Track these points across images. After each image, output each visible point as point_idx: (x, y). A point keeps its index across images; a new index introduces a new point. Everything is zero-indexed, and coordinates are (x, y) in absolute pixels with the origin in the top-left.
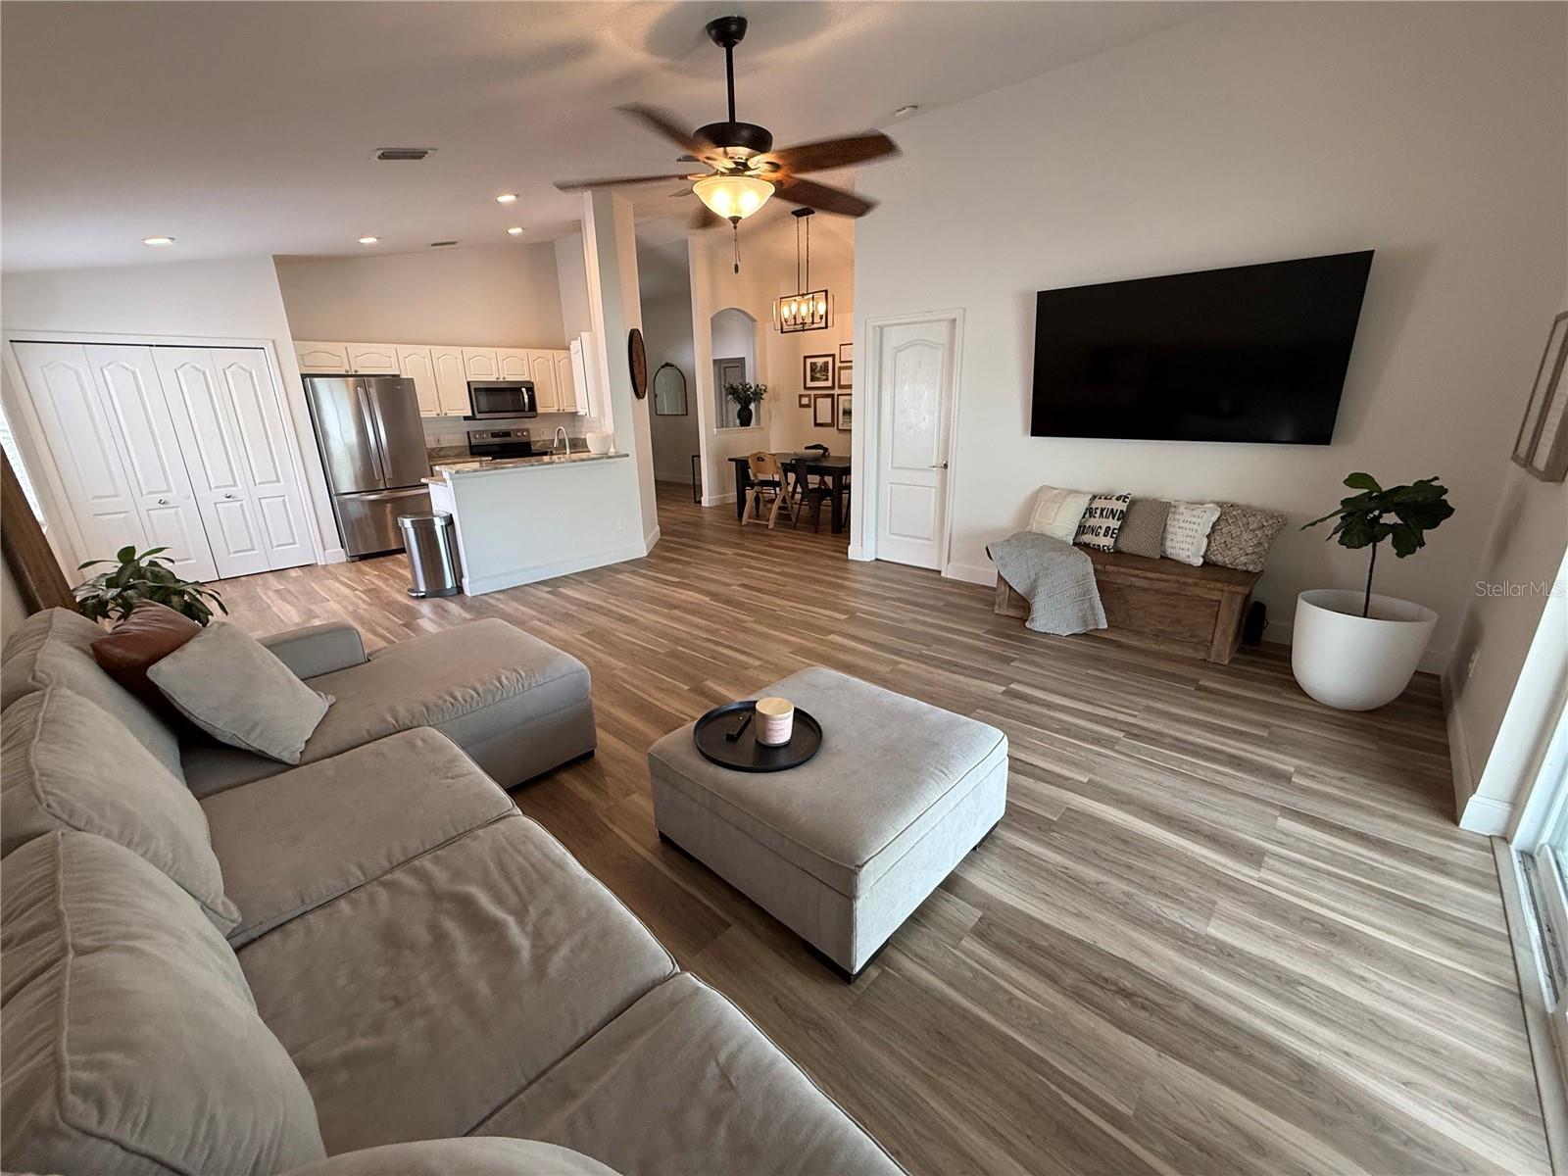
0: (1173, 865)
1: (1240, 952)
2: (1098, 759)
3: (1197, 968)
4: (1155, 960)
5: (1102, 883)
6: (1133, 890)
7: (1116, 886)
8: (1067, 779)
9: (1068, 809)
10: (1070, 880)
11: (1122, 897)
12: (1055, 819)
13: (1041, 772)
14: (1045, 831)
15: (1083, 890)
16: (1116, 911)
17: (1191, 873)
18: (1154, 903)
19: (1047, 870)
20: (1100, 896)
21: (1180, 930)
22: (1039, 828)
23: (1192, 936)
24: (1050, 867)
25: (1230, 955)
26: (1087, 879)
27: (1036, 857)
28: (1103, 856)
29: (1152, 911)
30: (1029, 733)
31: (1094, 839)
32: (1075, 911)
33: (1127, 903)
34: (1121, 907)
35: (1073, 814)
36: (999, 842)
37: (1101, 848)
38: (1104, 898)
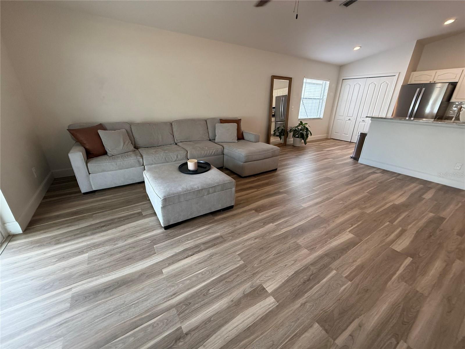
0: (107, 265)
1: (77, 256)
2: (172, 290)
3: (88, 243)
4: (99, 236)
5: (125, 241)
6: (115, 247)
7: (121, 244)
8: (170, 265)
9: (155, 253)
10: (133, 235)
11: (117, 243)
12: (154, 246)
13: (180, 257)
14: (153, 240)
15: (128, 236)
16: (115, 238)
17: (100, 268)
18: (107, 248)
19: (140, 232)
20: (123, 238)
21: (96, 247)
22: (155, 240)
23: (92, 249)
24: (141, 234)
25: (79, 253)
26: (129, 239)
27: (147, 233)
28: (130, 249)
29: (106, 246)
30: (212, 272)
31: (137, 251)
32: (125, 230)
33: (114, 242)
34: (115, 240)
35: (152, 253)
36: (159, 228)
37: (134, 250)
38: (121, 238)
